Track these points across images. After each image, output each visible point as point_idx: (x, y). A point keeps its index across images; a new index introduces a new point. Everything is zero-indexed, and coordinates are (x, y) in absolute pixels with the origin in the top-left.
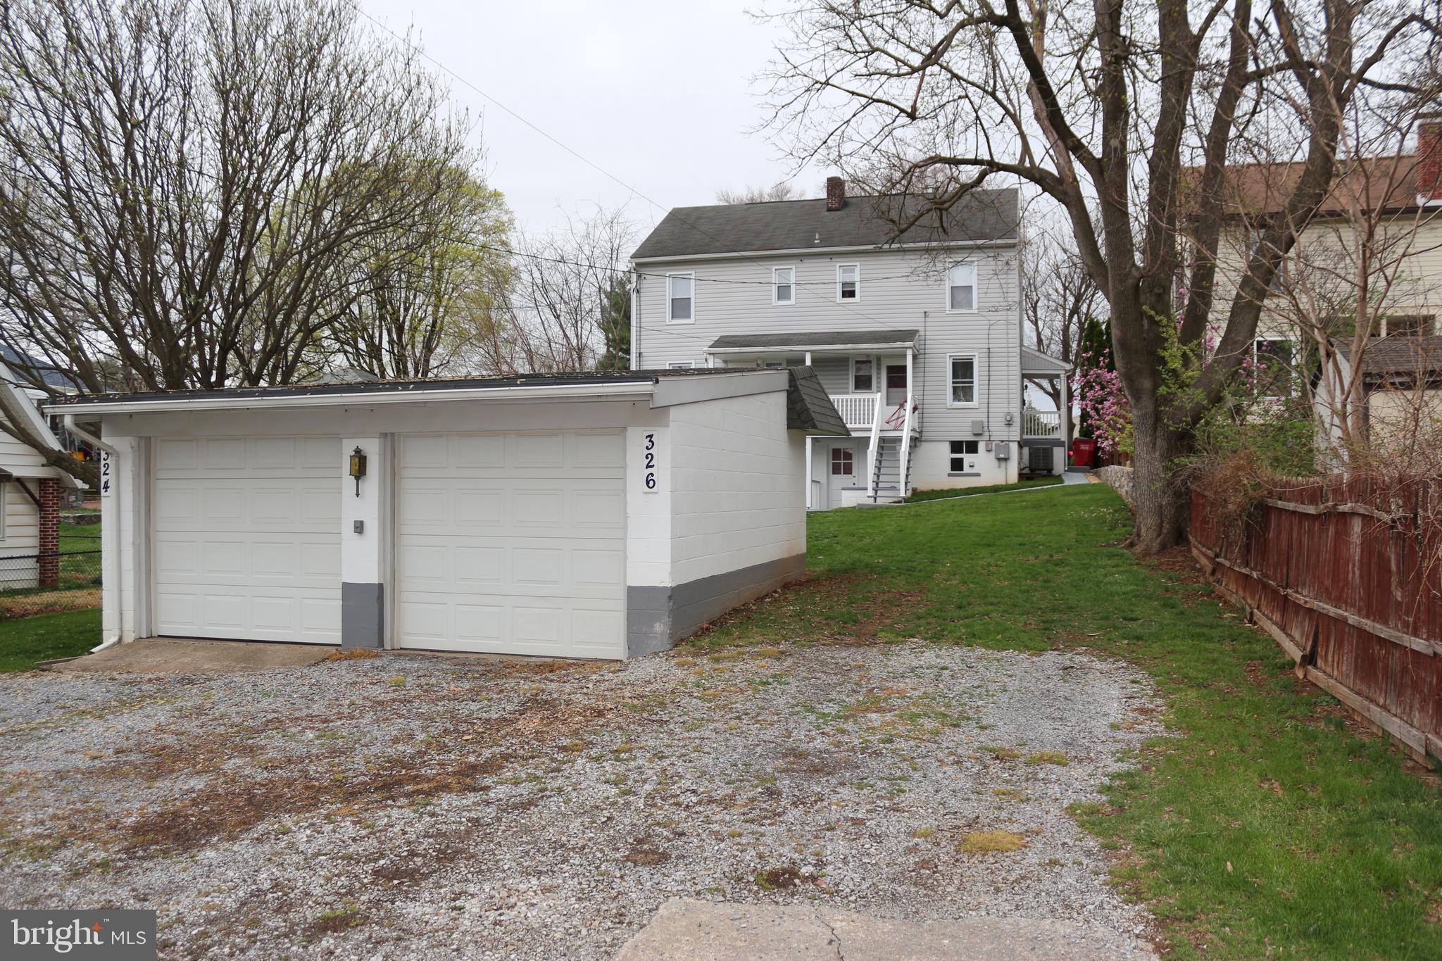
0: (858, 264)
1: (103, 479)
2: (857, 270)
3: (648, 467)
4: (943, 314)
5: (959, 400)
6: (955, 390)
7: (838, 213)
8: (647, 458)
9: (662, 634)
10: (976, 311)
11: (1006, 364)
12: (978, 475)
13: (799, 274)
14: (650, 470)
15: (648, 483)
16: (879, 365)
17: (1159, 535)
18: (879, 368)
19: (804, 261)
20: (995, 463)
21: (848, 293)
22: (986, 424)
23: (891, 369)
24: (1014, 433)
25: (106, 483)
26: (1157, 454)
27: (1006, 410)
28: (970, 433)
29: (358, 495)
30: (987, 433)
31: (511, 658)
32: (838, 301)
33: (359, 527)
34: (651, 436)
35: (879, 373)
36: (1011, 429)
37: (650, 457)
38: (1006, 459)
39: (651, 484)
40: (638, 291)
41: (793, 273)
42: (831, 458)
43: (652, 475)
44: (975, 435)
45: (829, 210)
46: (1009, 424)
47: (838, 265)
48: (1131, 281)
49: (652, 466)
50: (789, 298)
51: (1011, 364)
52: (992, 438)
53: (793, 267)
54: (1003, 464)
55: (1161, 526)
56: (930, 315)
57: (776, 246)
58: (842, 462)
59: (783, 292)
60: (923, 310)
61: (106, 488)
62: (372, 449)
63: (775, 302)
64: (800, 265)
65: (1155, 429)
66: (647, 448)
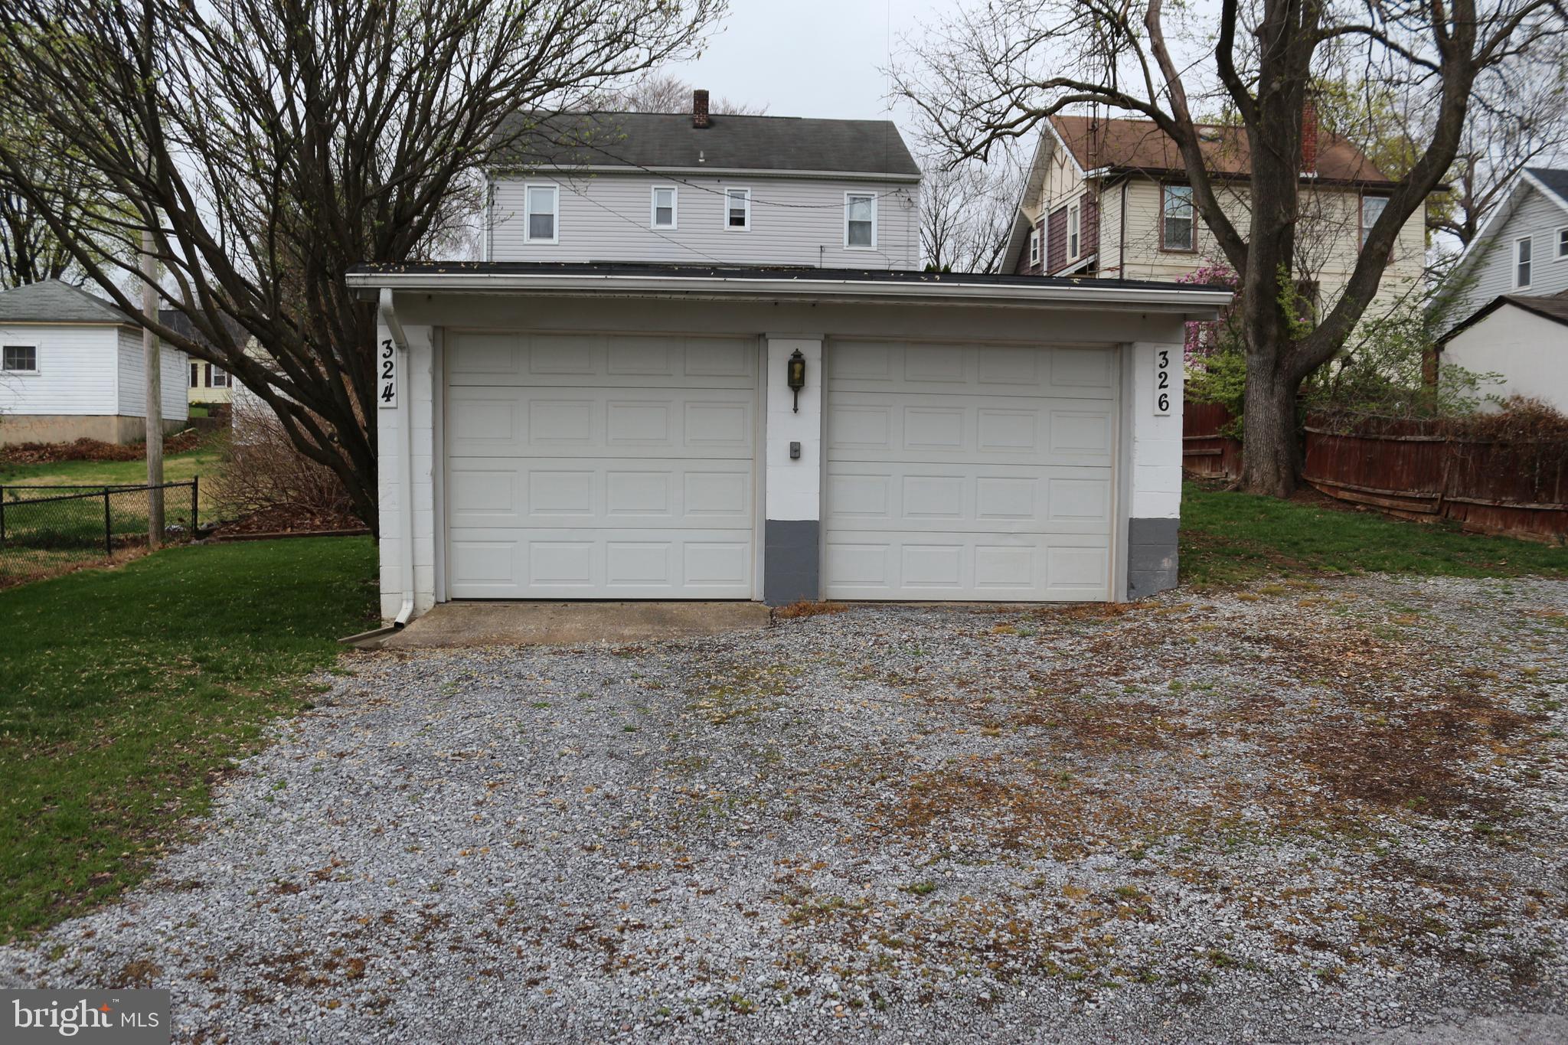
0: (749, 189)
1: (382, 385)
2: (748, 196)
3: (1161, 387)
4: (840, 250)
7: (707, 131)
8: (1160, 377)
9: (1171, 570)
10: (875, 249)
13: (681, 196)
14: (1163, 391)
15: (1160, 405)
17: (1279, 480)
19: (688, 182)
21: (737, 220)
25: (388, 389)
26: (1275, 400)
29: (796, 410)
31: (990, 605)
32: (726, 229)
33: (795, 452)
34: (1165, 353)
37: (1164, 376)
39: (1164, 406)
41: (675, 194)
43: (1166, 396)
45: (696, 127)
48: (1277, 227)
49: (1166, 386)
50: (669, 222)
53: (676, 188)
55: (1278, 470)
56: (827, 250)
57: (656, 162)
59: (664, 214)
60: (819, 245)
61: (388, 395)
62: (813, 353)
63: (654, 225)
64: (683, 186)
65: (1274, 374)
66: (1161, 366)
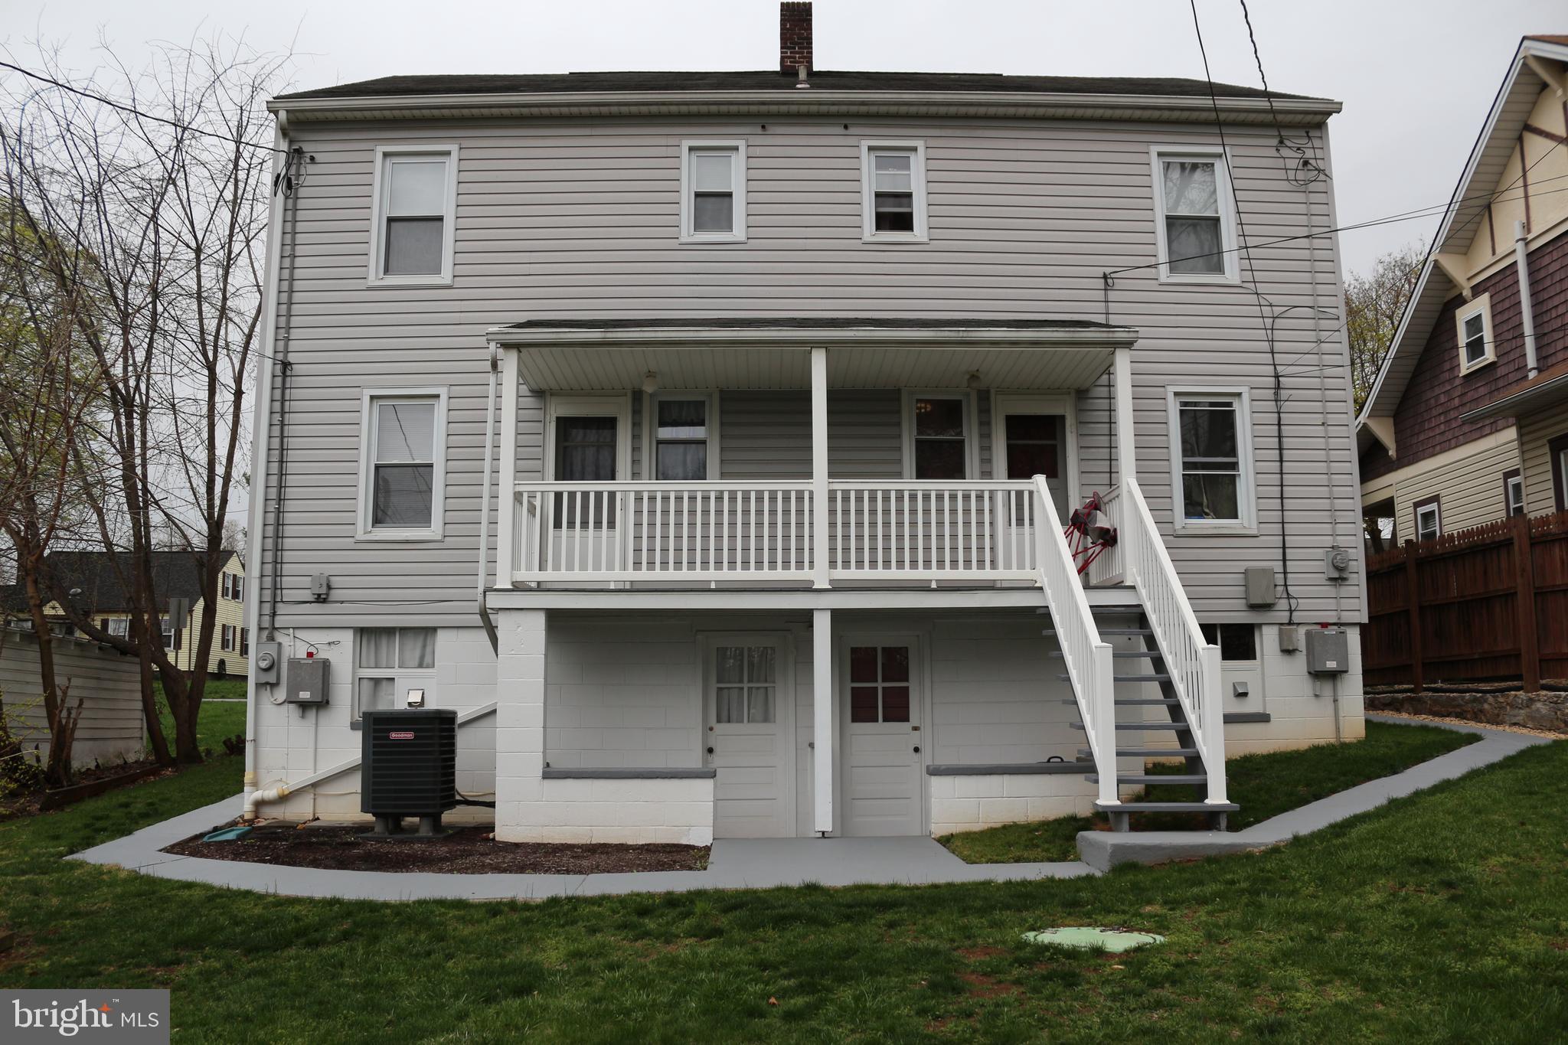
0: (920, 144)
2: (918, 162)
4: (1150, 284)
5: (1201, 515)
6: (1189, 484)
10: (1234, 281)
11: (1319, 417)
12: (1264, 718)
13: (753, 162)
16: (985, 411)
18: (985, 425)
19: (772, 130)
20: (1306, 685)
21: (895, 218)
22: (1279, 579)
23: (1017, 426)
24: (1353, 604)
27: (1328, 541)
28: (1241, 604)
30: (1283, 604)
32: (867, 238)
35: (986, 436)
36: (1345, 591)
38: (1333, 676)
40: (289, 186)
41: (738, 161)
42: (849, 677)
44: (1254, 607)
46: (1339, 578)
47: (865, 143)
50: (727, 224)
51: (1332, 419)
52: (1297, 617)
53: (741, 144)
54: (1327, 688)
56: (1119, 284)
58: (880, 685)
59: (713, 207)
60: (1100, 272)
63: (687, 232)
64: (759, 140)
